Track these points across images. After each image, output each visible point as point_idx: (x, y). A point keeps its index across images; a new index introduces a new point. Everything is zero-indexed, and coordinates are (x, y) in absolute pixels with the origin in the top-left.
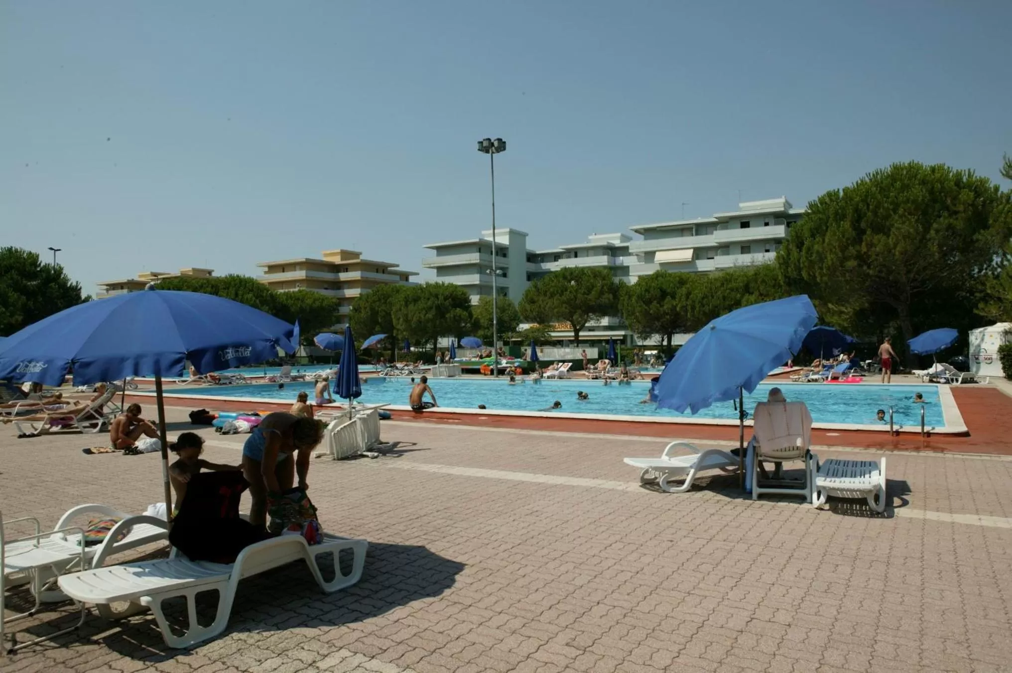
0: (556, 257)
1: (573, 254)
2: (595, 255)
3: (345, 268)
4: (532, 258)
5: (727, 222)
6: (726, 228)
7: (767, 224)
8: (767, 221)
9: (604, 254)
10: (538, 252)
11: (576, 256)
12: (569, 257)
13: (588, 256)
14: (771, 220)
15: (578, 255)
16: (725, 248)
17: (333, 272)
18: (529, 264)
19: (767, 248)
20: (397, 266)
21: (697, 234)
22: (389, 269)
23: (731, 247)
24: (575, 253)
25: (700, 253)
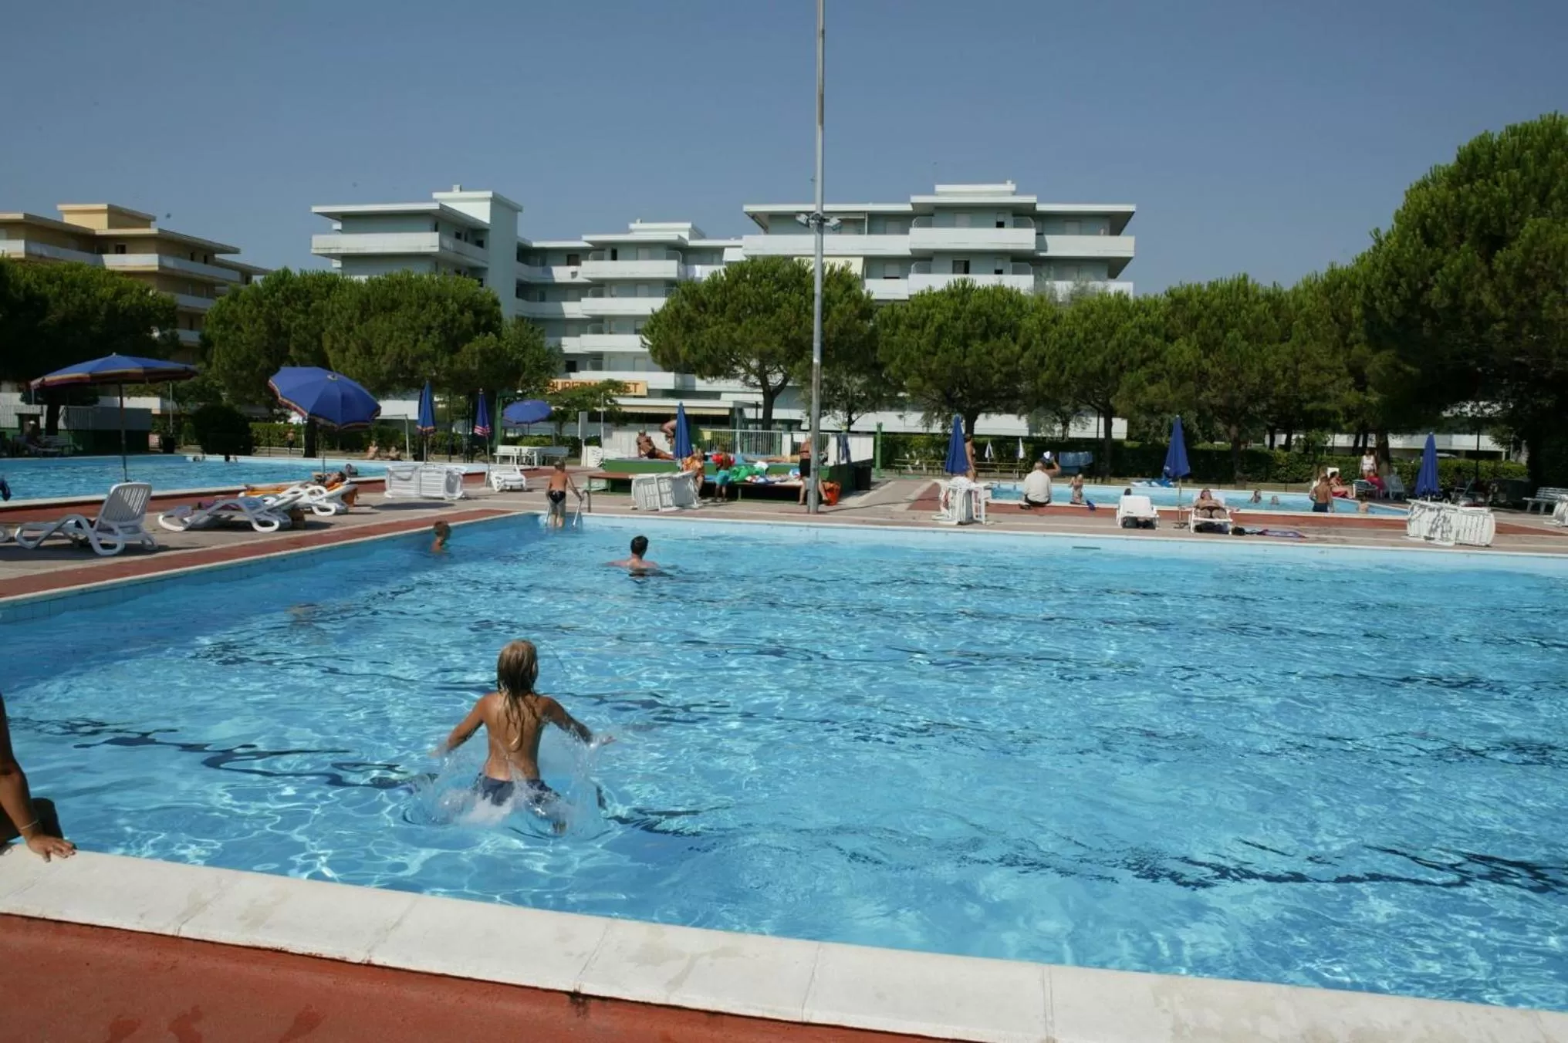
0: (573, 257)
1: (608, 253)
2: (652, 257)
3: (120, 246)
4: (526, 254)
5: (932, 215)
6: (929, 225)
7: (1000, 225)
8: (1000, 219)
9: (669, 258)
10: (536, 245)
11: (614, 257)
12: (601, 258)
13: (637, 259)
14: (1008, 219)
15: (619, 254)
16: (925, 260)
17: (92, 252)
18: (520, 265)
19: (999, 268)
20: (236, 251)
21: (870, 232)
22: (217, 256)
23: (935, 259)
24: (614, 251)
25: (875, 264)
